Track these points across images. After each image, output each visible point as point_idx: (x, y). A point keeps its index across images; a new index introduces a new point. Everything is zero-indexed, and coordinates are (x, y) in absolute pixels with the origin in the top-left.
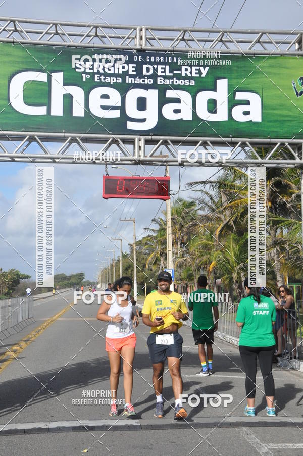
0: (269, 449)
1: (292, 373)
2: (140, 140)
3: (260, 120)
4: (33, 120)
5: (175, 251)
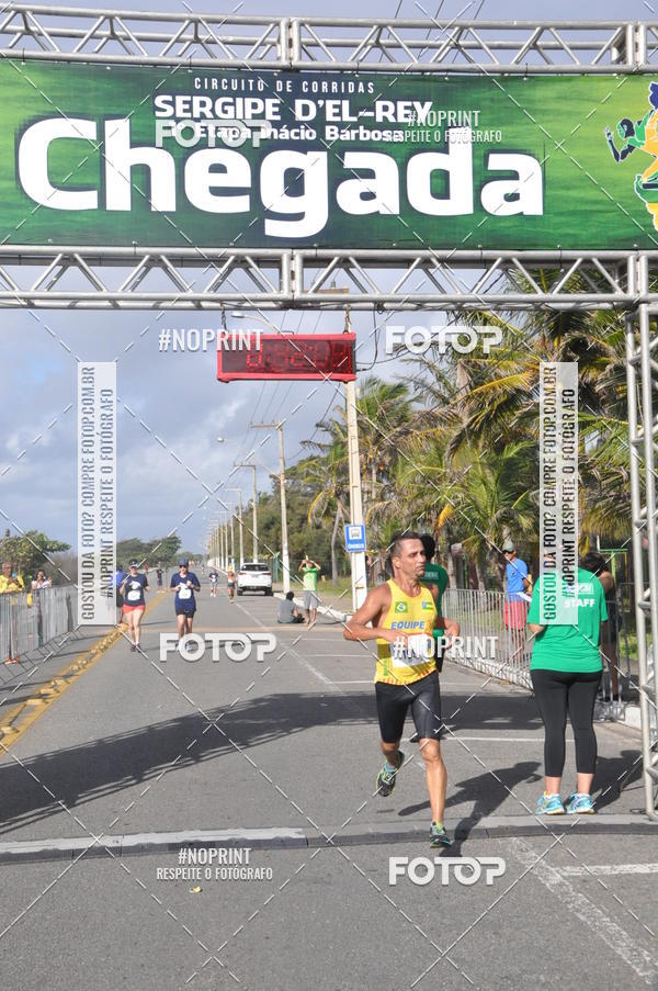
0: (564, 877)
1: (608, 729)
2: (292, 259)
3: (538, 211)
4: (70, 221)
5: (367, 488)
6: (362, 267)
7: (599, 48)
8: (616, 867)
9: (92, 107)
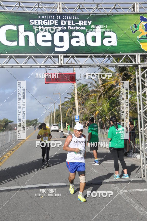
0: (124, 192)
1: (133, 160)
2: (61, 56)
3: (116, 45)
4: (11, 48)
5: (79, 107)
6: (77, 58)
7: (129, 8)
8: (135, 190)
9: (16, 23)
